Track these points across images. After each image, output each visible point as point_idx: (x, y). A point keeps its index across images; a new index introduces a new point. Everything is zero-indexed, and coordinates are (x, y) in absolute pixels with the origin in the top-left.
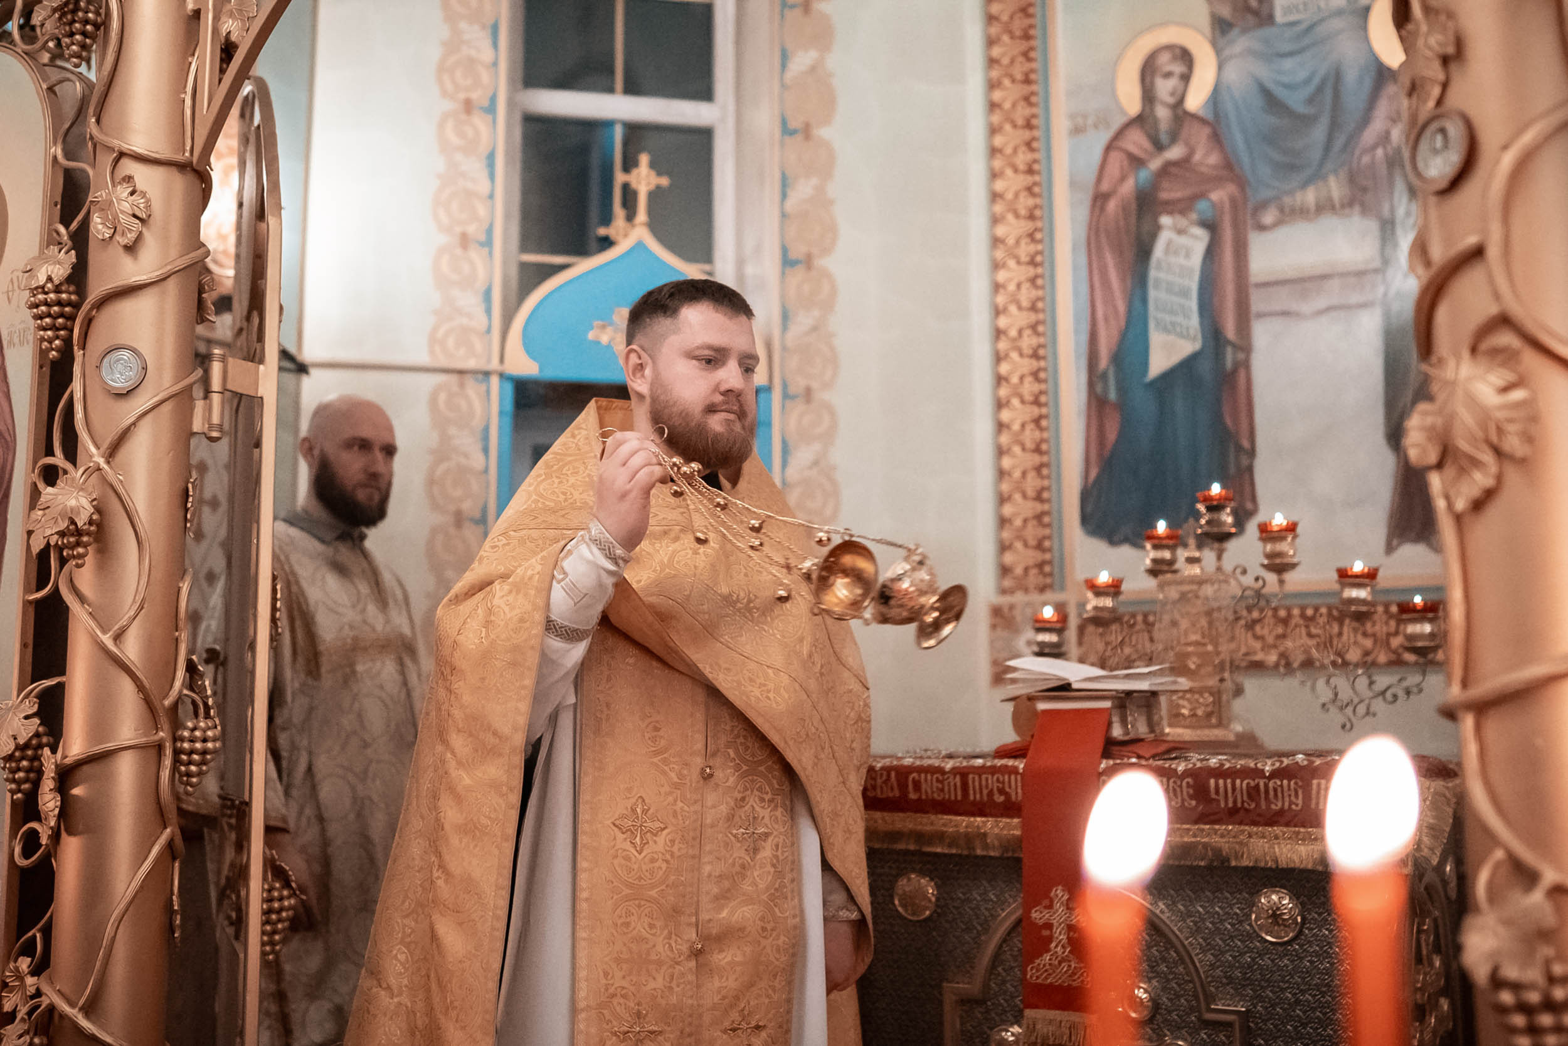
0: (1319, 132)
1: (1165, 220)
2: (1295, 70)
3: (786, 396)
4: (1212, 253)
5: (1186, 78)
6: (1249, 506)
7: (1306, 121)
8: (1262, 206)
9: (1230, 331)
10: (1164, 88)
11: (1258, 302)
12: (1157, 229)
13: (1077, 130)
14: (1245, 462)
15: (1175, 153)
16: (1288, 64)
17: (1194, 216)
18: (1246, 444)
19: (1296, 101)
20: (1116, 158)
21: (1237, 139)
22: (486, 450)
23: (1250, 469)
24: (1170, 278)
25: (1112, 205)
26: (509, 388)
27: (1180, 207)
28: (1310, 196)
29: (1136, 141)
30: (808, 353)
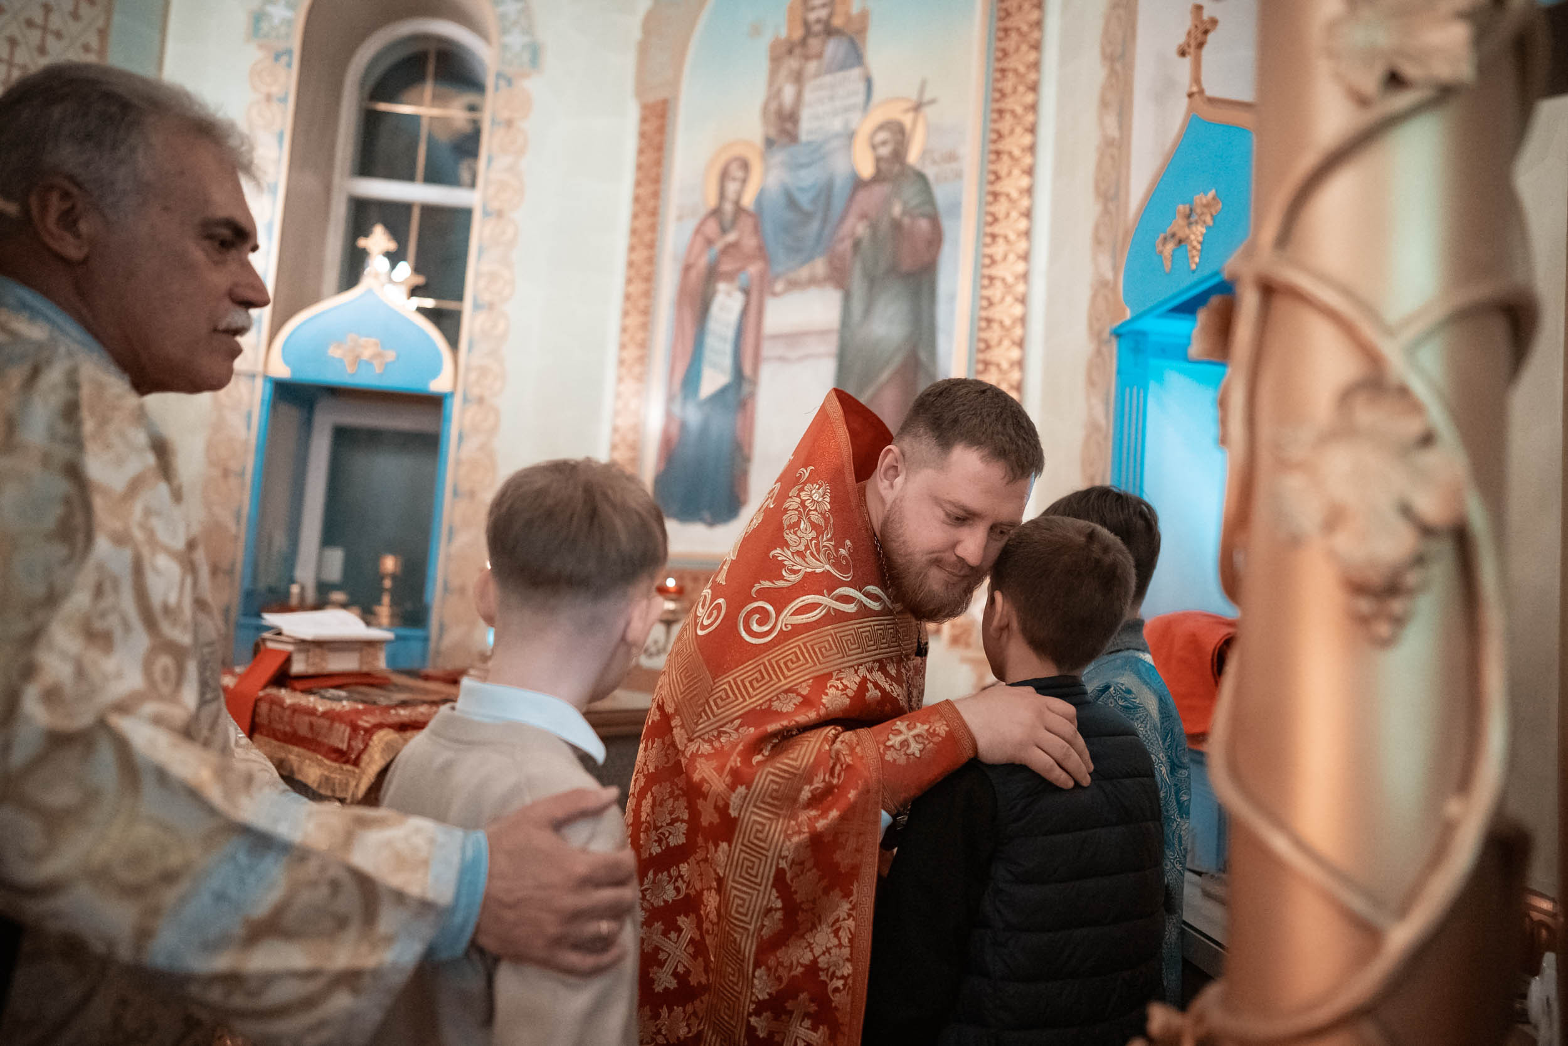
0: (815, 225)
1: (721, 286)
2: (809, 177)
3: (466, 400)
4: (744, 312)
5: (744, 181)
6: (743, 497)
7: (808, 216)
8: (777, 277)
9: (747, 370)
10: (732, 188)
11: (767, 350)
12: (714, 293)
13: (680, 218)
14: (745, 467)
15: (731, 237)
16: (803, 173)
17: (737, 283)
18: (747, 454)
19: (804, 200)
20: (700, 240)
21: (768, 227)
22: (249, 427)
23: (747, 472)
24: (718, 328)
25: (693, 274)
26: (269, 387)
27: (730, 277)
28: (804, 273)
29: (712, 228)
30: (483, 371)
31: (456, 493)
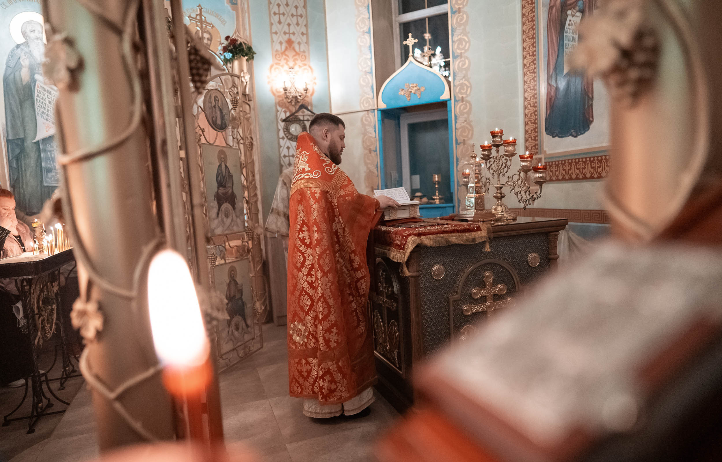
1: (569, 12)
3: (455, 101)
6: (591, 119)
12: (567, 16)
14: (590, 103)
17: (577, 8)
18: (590, 96)
23: (592, 105)
24: (570, 35)
25: (554, 10)
26: (380, 112)
27: (573, 6)
30: (462, 86)
31: (457, 143)
